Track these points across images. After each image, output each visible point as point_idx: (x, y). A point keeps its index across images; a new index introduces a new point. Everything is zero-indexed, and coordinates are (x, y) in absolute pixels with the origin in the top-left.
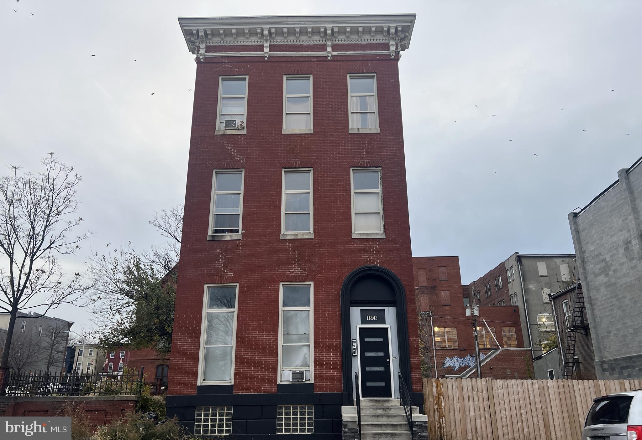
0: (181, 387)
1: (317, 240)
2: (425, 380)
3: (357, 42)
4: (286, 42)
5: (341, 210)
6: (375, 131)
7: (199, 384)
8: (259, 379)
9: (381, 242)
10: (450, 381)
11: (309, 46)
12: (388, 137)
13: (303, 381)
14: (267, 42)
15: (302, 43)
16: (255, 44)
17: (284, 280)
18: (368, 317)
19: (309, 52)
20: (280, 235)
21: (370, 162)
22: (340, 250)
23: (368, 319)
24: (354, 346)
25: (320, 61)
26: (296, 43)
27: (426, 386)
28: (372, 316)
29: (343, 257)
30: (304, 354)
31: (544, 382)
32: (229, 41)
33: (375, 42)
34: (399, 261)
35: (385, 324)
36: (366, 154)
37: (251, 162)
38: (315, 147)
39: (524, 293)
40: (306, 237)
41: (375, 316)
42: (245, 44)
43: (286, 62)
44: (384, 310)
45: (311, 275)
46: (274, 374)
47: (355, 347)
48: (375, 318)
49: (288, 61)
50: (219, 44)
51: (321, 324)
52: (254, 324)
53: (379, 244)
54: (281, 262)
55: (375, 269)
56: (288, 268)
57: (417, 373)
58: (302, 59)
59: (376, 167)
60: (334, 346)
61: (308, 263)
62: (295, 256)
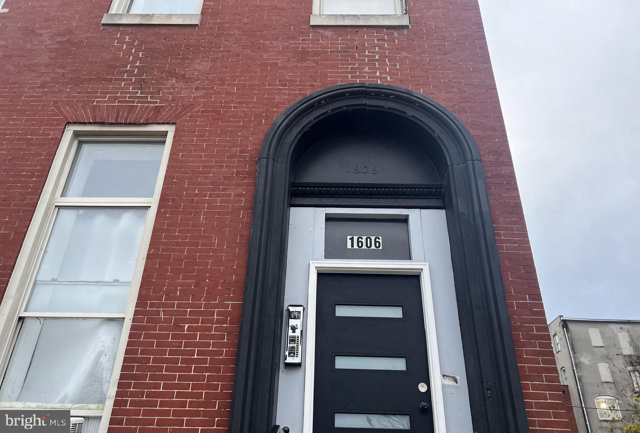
1: (207, 27)
9: (396, 34)
17: (82, 116)
18: (352, 239)
20: (104, 14)
23: (349, 246)
24: (294, 329)
28: (364, 237)
35: (411, 259)
39: (575, 368)
44: (408, 216)
45: (172, 107)
47: (298, 333)
51: (177, 244)
55: (378, 91)
60: (212, 321)
61: (167, 79)
62: (134, 62)
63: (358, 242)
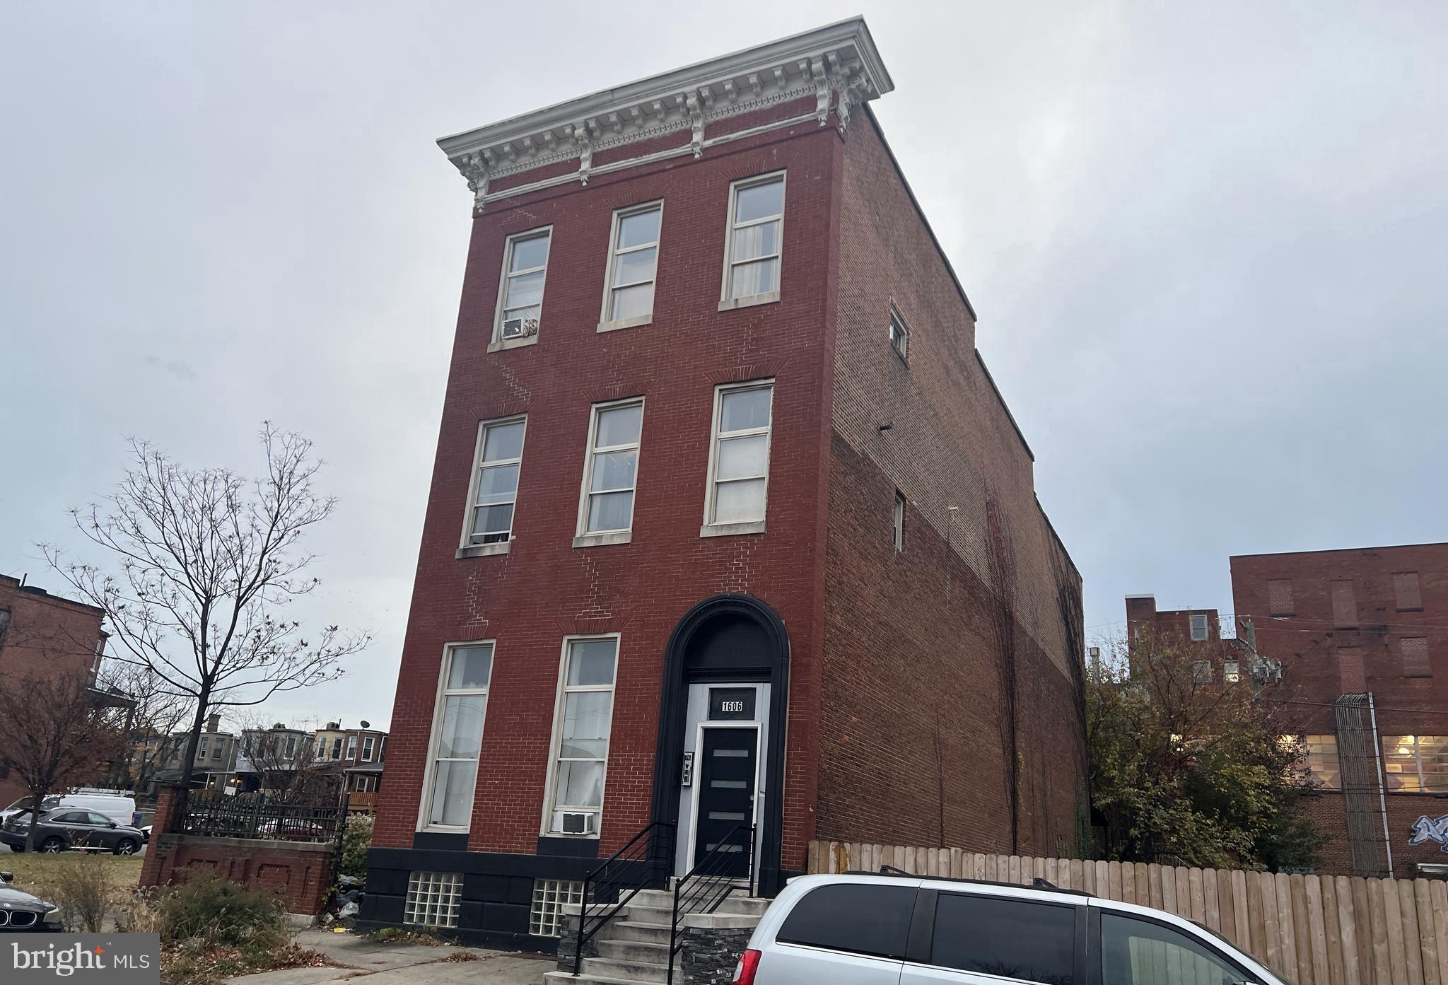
0: (393, 834)
1: (636, 545)
2: (814, 845)
3: (754, 108)
4: (622, 141)
5: (687, 478)
6: (768, 298)
7: (418, 830)
8: (510, 825)
9: (756, 541)
10: (867, 851)
11: (664, 138)
12: (794, 307)
13: (583, 833)
14: (586, 148)
15: (651, 136)
16: (568, 158)
17: (572, 629)
18: (725, 704)
19: (663, 152)
20: (572, 540)
21: (753, 367)
22: (676, 565)
23: (723, 710)
24: (687, 766)
25: (681, 166)
26: (641, 139)
27: (814, 858)
28: (732, 703)
29: (680, 578)
30: (595, 780)
31: (1085, 866)
32: (526, 164)
33: (789, 99)
34: (788, 581)
35: (754, 720)
36: (747, 353)
37: (540, 397)
38: (653, 351)
40: (617, 541)
41: (737, 703)
42: (551, 162)
43: (618, 182)
44: (755, 688)
45: (619, 618)
46: (534, 818)
47: (689, 769)
48: (736, 706)
49: (624, 180)
50: (510, 173)
51: (626, 718)
52: (513, 719)
53: (753, 545)
54: (569, 595)
55: (736, 601)
56: (578, 605)
57: (796, 829)
58: (648, 170)
59: (766, 378)
60: (643, 765)
61: (615, 595)
62: (594, 581)
63: (729, 706)
